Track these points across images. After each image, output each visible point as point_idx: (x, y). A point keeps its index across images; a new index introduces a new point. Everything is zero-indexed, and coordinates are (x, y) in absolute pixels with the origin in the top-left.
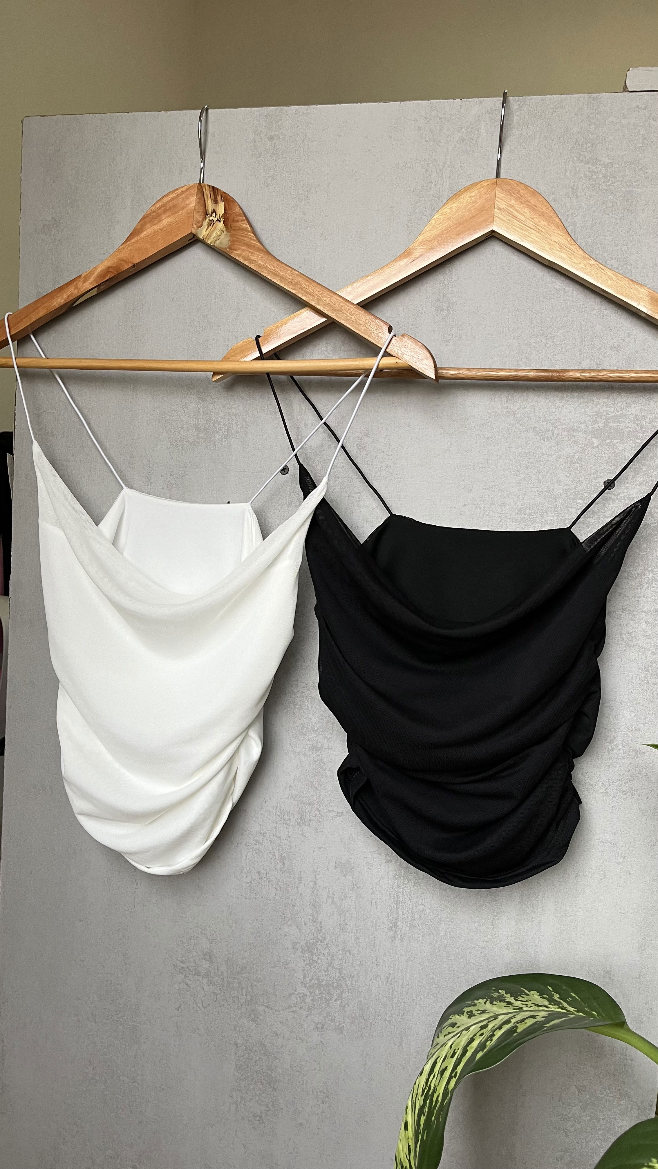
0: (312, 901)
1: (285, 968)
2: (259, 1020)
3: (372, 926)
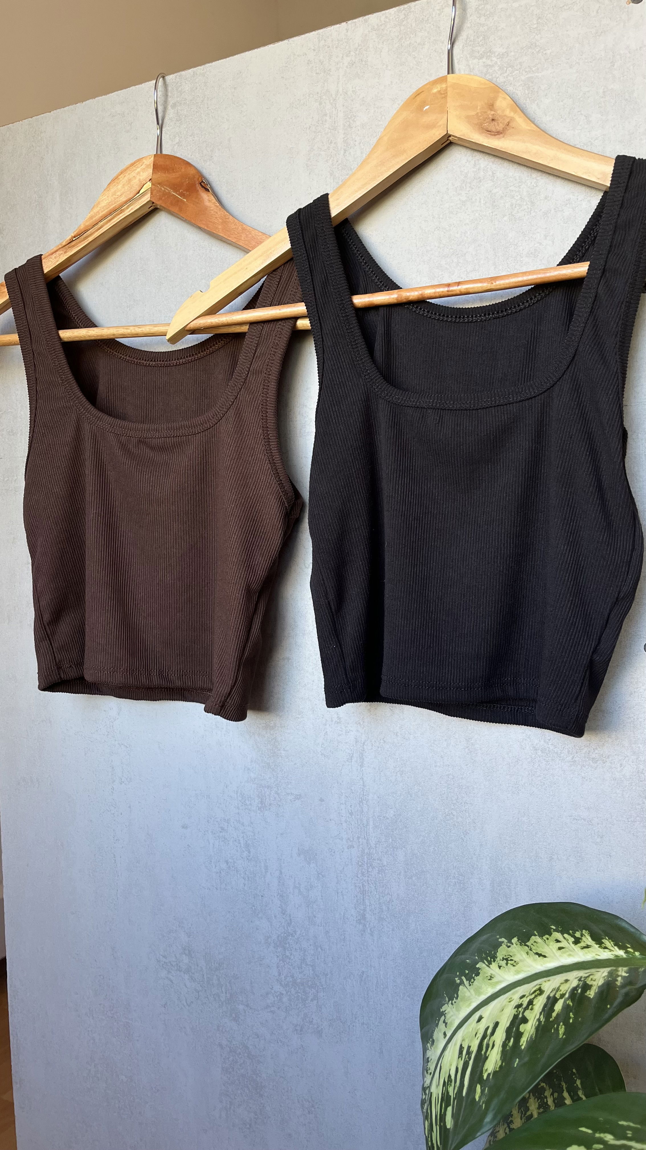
0: (280, 892)
1: (261, 965)
2: (240, 1020)
3: (341, 919)
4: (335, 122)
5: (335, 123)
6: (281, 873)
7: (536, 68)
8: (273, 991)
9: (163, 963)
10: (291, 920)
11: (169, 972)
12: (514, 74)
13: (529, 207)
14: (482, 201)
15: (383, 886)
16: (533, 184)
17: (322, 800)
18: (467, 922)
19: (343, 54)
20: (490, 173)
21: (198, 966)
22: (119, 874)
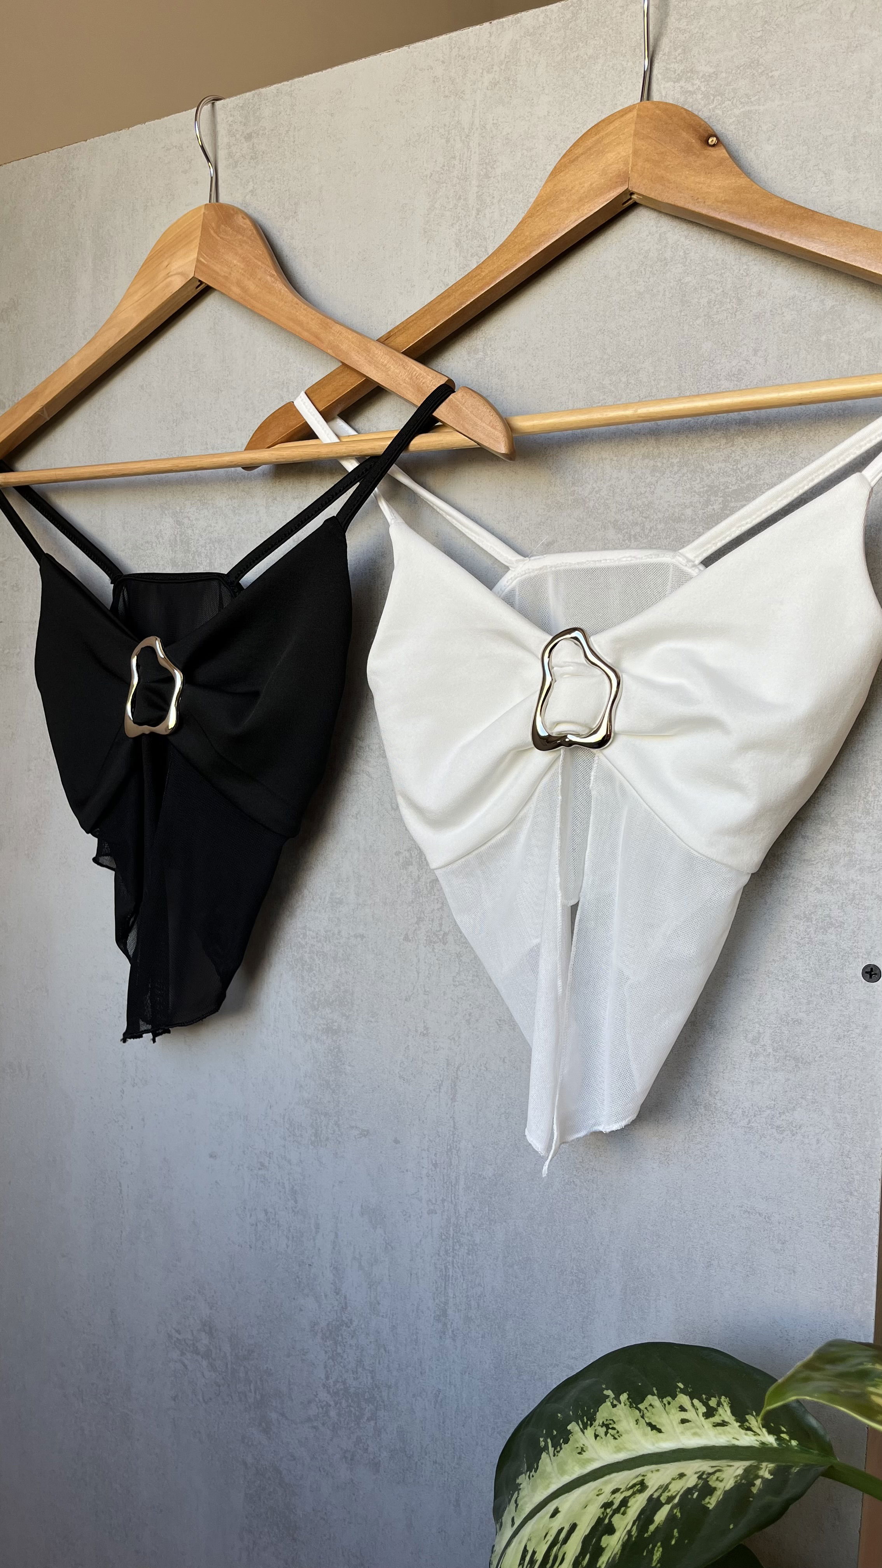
1: (303, 1360)
2: (271, 1433)
3: (413, 1311)
4: (466, 168)
5: (466, 171)
6: (336, 1235)
7: (757, 97)
8: (317, 1399)
9: (175, 1339)
10: (346, 1303)
11: (183, 1354)
12: (724, 105)
13: (735, 306)
14: (667, 293)
15: (473, 1273)
16: (741, 272)
17: (396, 1141)
18: (586, 1340)
19: (483, 69)
20: (681, 254)
21: (220, 1350)
22: (125, 1211)
